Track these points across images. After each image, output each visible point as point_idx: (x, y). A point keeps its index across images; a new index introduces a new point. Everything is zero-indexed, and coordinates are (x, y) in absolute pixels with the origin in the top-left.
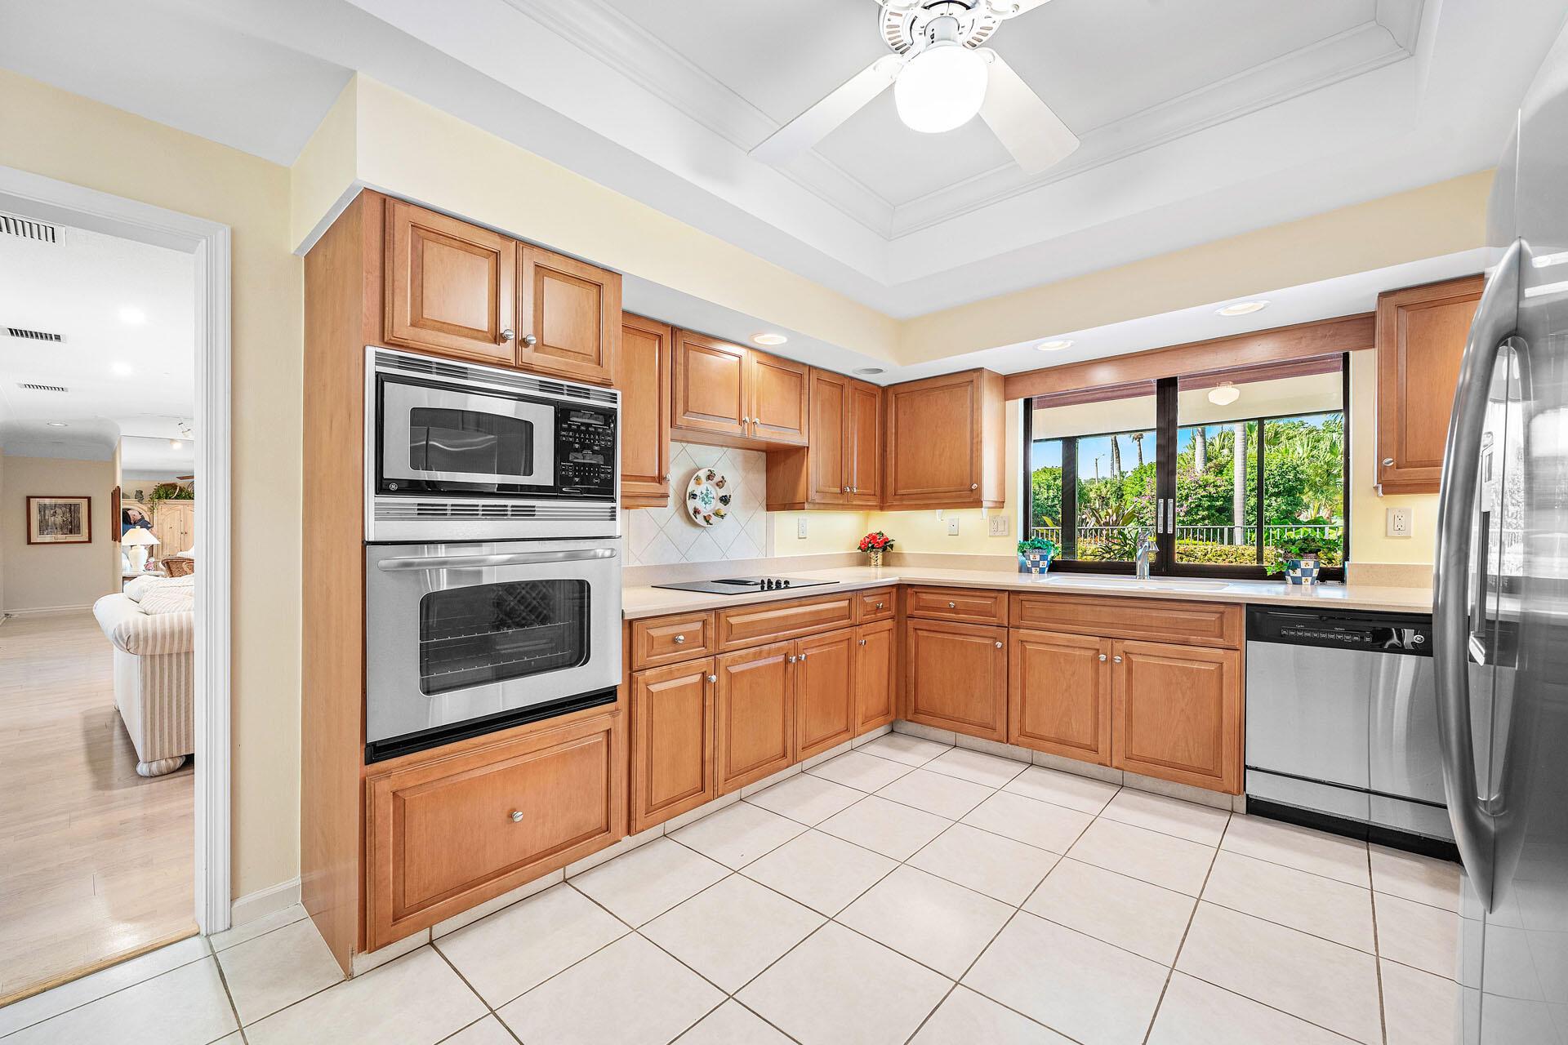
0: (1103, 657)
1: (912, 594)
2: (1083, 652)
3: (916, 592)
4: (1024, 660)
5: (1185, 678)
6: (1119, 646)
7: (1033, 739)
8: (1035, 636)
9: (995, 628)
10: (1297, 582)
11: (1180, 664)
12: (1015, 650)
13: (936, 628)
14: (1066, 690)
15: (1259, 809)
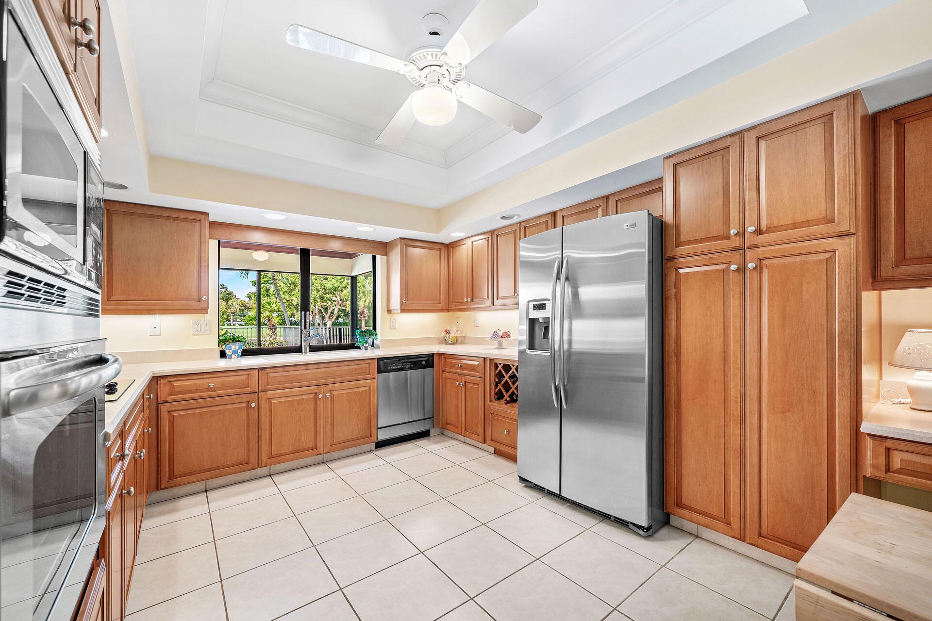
0: (320, 396)
1: (165, 384)
2: (308, 396)
3: (170, 382)
4: (270, 411)
5: (356, 397)
6: (328, 388)
7: (276, 458)
8: (279, 393)
9: (249, 394)
10: (366, 349)
11: (355, 390)
12: (264, 407)
13: (194, 406)
14: (299, 421)
15: (381, 445)
